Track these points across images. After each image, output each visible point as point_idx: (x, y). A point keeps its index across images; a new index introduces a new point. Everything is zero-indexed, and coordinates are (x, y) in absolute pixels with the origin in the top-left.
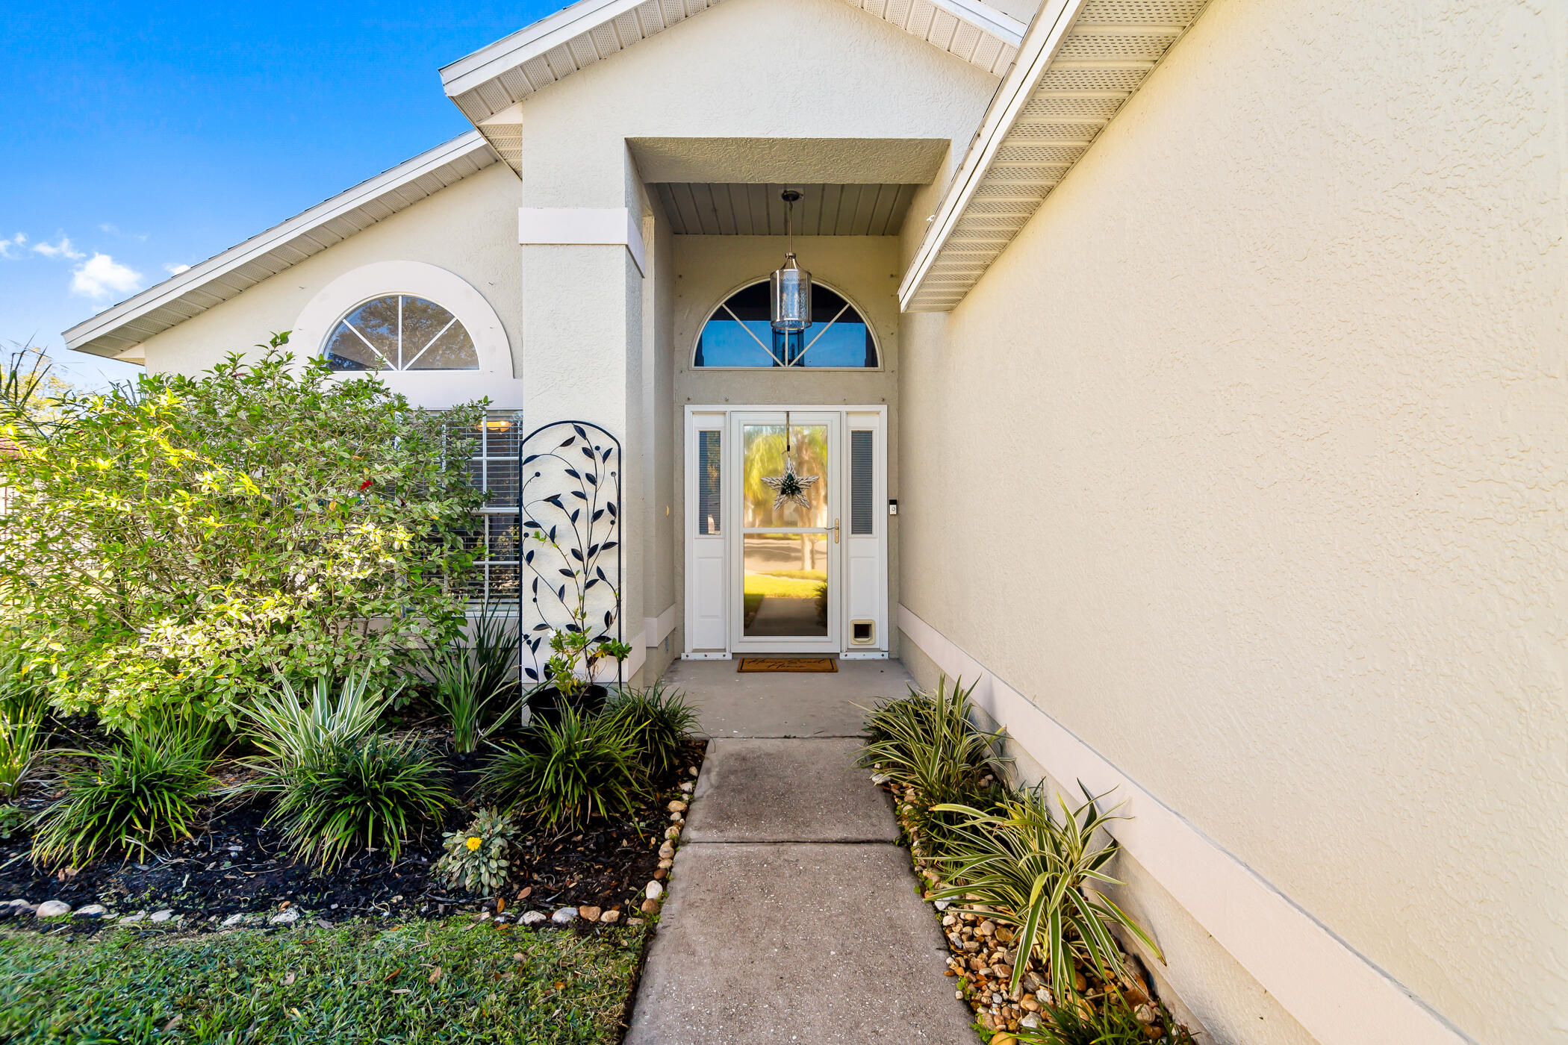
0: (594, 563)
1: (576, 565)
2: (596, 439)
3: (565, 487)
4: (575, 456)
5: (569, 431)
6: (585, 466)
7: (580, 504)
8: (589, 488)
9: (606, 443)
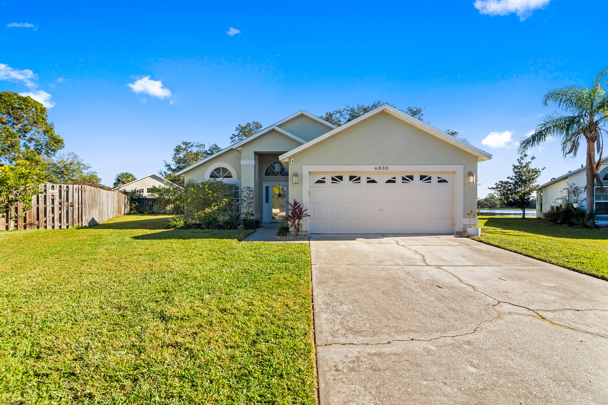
0: (250, 204)
1: (248, 205)
2: (250, 189)
3: (247, 195)
4: (248, 191)
5: (247, 188)
6: (249, 192)
7: (248, 197)
8: (249, 195)
9: (252, 190)
